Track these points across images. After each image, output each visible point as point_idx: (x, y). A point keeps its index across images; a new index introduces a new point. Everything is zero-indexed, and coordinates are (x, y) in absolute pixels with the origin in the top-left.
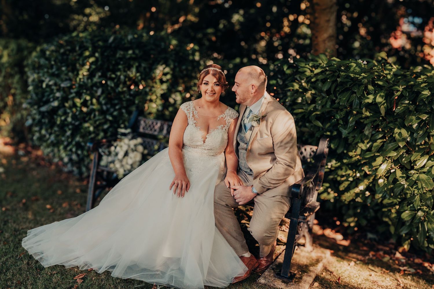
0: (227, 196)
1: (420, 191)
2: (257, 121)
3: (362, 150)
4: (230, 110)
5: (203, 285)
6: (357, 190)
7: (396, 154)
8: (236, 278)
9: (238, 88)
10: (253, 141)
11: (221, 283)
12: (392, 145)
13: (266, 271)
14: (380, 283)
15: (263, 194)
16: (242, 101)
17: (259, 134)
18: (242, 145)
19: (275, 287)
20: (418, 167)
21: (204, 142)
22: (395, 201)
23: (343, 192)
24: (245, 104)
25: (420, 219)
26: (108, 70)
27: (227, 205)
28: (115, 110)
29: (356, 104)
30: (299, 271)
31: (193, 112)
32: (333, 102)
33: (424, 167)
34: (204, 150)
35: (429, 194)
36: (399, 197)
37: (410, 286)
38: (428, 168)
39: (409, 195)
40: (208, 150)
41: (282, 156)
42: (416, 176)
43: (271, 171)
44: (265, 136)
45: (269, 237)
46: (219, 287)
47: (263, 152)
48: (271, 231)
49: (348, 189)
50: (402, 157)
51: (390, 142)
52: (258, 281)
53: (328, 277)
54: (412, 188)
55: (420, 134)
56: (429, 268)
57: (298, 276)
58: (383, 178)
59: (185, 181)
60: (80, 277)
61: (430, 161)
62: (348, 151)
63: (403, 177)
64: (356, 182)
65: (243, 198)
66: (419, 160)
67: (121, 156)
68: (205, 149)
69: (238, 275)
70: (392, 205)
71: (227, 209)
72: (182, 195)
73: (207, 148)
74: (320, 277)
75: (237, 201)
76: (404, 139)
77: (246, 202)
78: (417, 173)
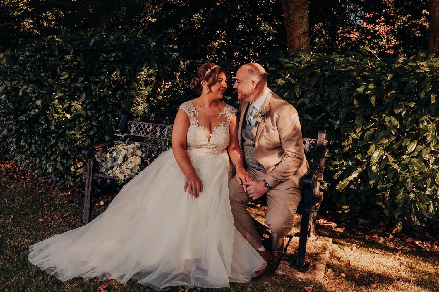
0: (241, 193)
1: (411, 174)
2: (262, 116)
3: (353, 139)
4: (228, 107)
5: (228, 282)
6: (350, 178)
7: (387, 141)
8: (256, 272)
9: (239, 85)
10: (260, 137)
11: (244, 279)
12: (383, 133)
13: (281, 263)
14: (384, 263)
15: (276, 187)
16: (244, 97)
17: (265, 129)
18: (248, 141)
19: (293, 277)
20: (409, 152)
21: (209, 140)
22: (388, 185)
23: (337, 181)
24: (246, 100)
25: (412, 200)
26: (92, 74)
27: (242, 201)
28: (100, 115)
29: (345, 96)
30: (311, 259)
31: (194, 112)
32: (322, 95)
33: (414, 151)
34: (208, 149)
35: (419, 176)
36: (392, 181)
37: (411, 264)
38: (417, 152)
39: (401, 178)
40: (212, 148)
41: (291, 149)
42: (407, 161)
43: (282, 165)
44: (272, 131)
45: (288, 228)
46: (242, 282)
47: (271, 147)
48: (289, 223)
49: (342, 178)
50: (392, 144)
51: (381, 131)
52: (276, 273)
53: (337, 263)
54: (404, 172)
55: (409, 120)
56: (420, 245)
57: (311, 264)
58: (375, 165)
59: (198, 181)
60: (103, 288)
61: (419, 146)
62: (340, 142)
63: (395, 162)
64: (349, 170)
65: (257, 193)
66: (409, 145)
67: (120, 161)
68: (210, 148)
69: (258, 269)
70: (385, 189)
71: (241, 205)
72: (197, 195)
73: (212, 147)
74: (330, 263)
75: (250, 196)
76: (395, 127)
77: (260, 196)
78: (409, 158)
